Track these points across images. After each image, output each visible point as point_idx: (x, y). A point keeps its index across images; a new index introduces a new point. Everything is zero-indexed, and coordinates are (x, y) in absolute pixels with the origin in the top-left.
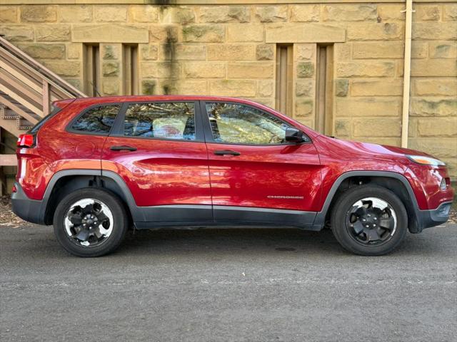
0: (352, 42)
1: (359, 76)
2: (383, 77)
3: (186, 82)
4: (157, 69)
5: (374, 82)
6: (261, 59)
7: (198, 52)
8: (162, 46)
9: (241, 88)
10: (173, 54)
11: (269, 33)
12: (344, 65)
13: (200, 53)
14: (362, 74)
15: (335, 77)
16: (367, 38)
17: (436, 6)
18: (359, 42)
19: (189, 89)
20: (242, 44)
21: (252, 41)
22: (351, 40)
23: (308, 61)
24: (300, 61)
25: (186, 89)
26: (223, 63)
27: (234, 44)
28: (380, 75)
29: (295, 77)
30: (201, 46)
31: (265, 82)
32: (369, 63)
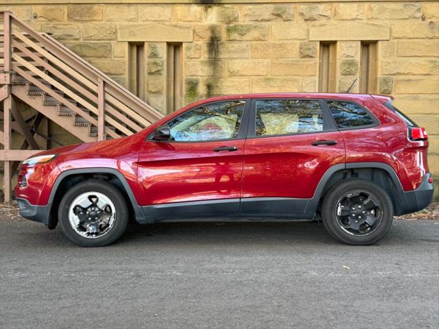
0: (396, 41)
1: (404, 74)
2: (428, 74)
3: (229, 79)
4: (200, 67)
5: (418, 80)
6: (304, 57)
7: (241, 51)
8: (205, 45)
9: (284, 86)
10: (217, 52)
11: (312, 31)
12: (389, 63)
13: (244, 50)
14: (407, 71)
15: (379, 75)
16: (411, 36)
18: (404, 40)
19: (232, 87)
20: (284, 42)
21: (295, 39)
22: (396, 38)
23: (351, 59)
24: (344, 59)
25: (229, 86)
26: (266, 61)
27: (277, 42)
28: (426, 73)
29: (338, 75)
30: (244, 45)
31: (308, 80)
32: (413, 60)
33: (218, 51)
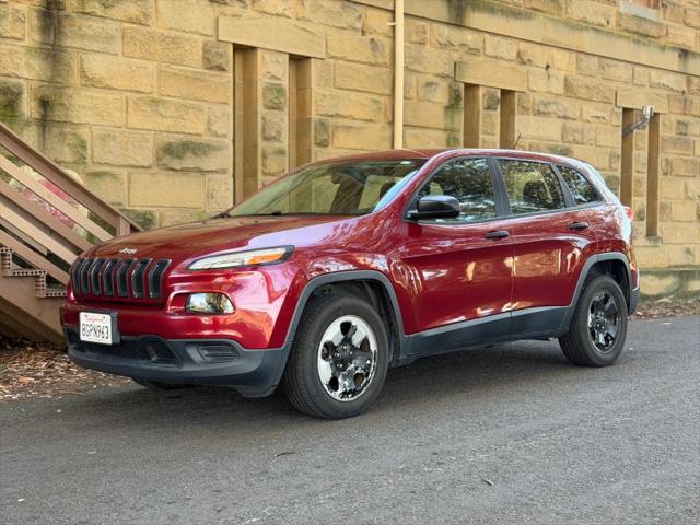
0: (331, 61)
1: (344, 117)
2: (371, 121)
3: (84, 93)
4: (24, 60)
5: (360, 128)
6: (212, 68)
7: (106, 38)
8: (35, 14)
9: (181, 117)
10: (58, 32)
11: (223, 21)
12: (325, 96)
13: (110, 38)
14: (348, 113)
15: (314, 116)
16: (351, 58)
17: (424, 23)
18: (341, 62)
19: (90, 108)
20: (178, 34)
21: (196, 32)
22: (332, 57)
23: (278, 82)
24: (267, 80)
25: (84, 107)
26: (152, 66)
27: (166, 33)
28: (367, 118)
29: (260, 107)
30: (111, 27)
31: (219, 110)
32: (353, 95)
33: (60, 32)
